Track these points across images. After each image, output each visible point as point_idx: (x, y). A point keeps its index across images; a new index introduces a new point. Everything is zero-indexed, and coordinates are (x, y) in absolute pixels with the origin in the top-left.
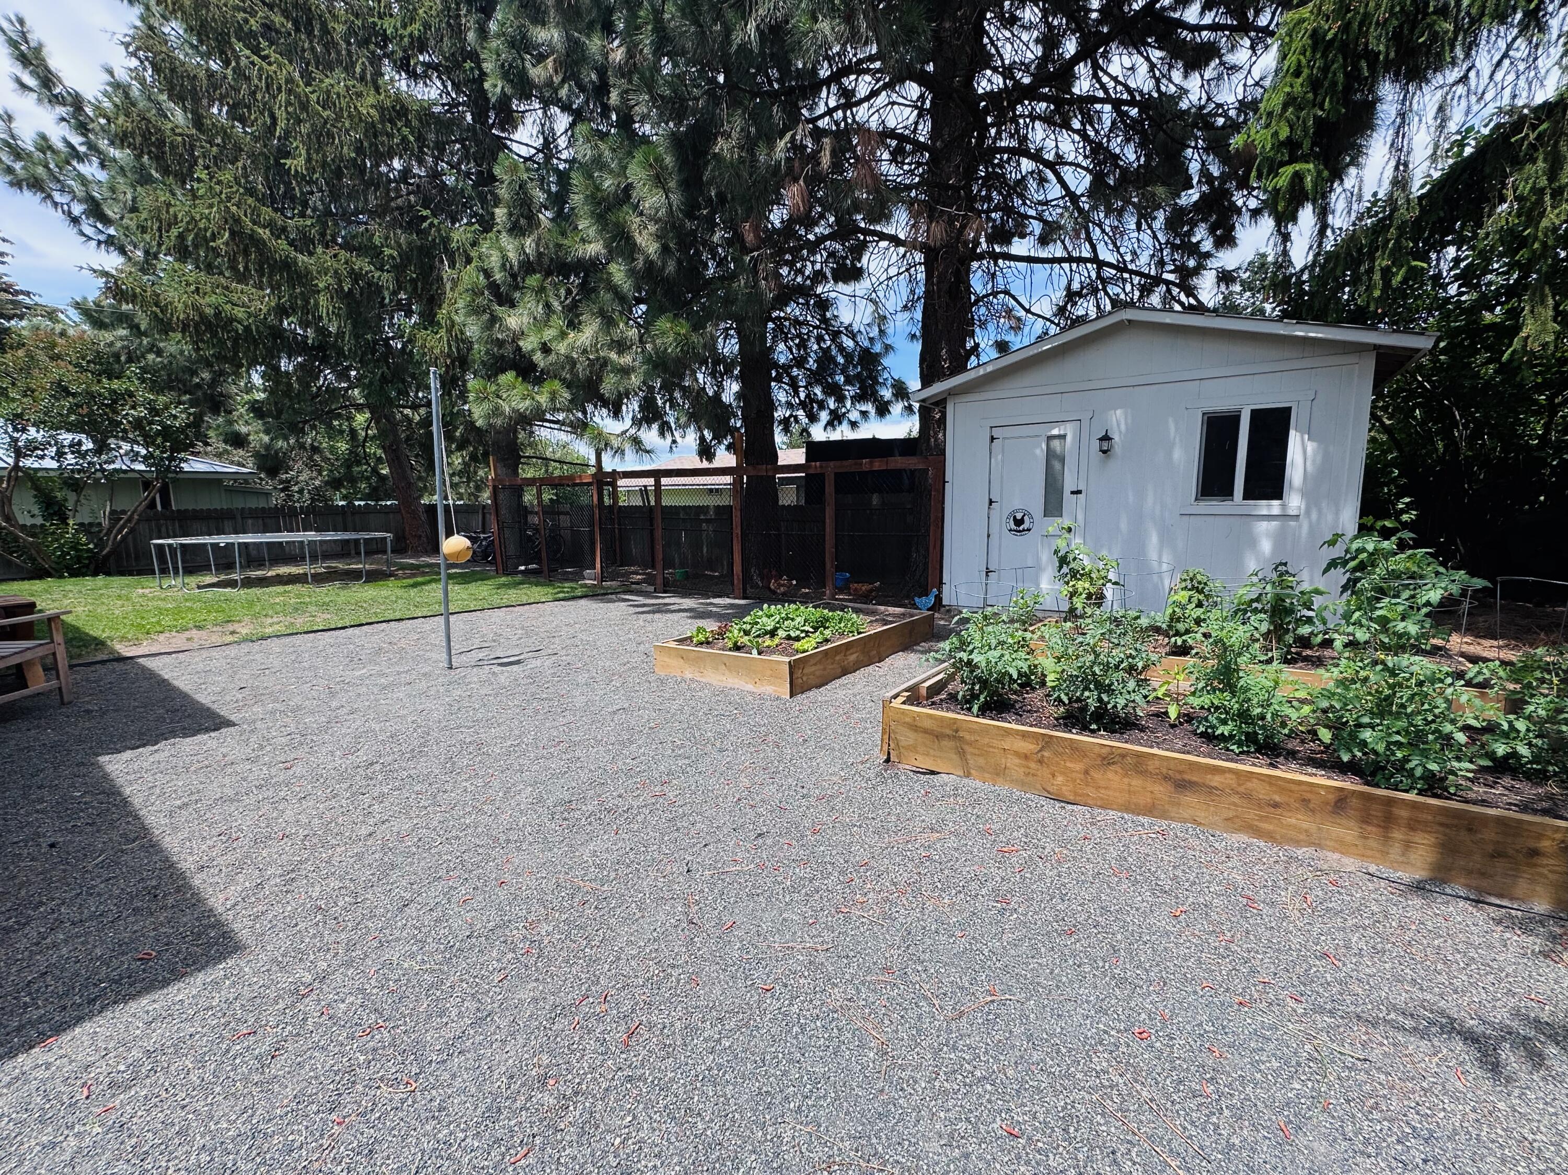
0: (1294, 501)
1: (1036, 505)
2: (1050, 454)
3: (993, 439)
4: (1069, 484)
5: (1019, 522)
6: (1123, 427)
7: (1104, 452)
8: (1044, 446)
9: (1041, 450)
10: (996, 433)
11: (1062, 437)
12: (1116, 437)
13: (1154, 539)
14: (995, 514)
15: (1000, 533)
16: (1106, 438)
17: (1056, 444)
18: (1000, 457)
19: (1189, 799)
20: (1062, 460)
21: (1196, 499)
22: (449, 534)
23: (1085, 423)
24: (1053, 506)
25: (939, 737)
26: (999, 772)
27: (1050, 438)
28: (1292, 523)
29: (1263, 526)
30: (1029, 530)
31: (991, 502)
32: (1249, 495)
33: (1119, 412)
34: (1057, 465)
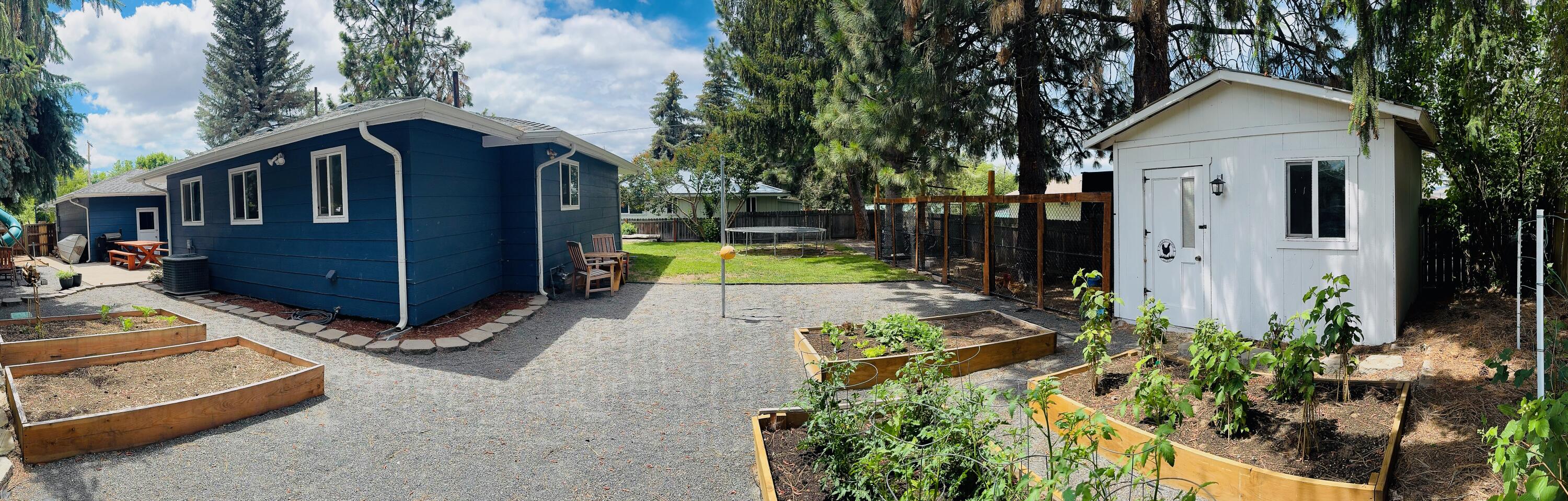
0: (1353, 238)
1: (1177, 236)
2: (1184, 192)
3: (1145, 179)
4: (1198, 220)
5: (1166, 250)
6: (1232, 172)
7: (1218, 194)
8: (1179, 187)
10: (1148, 174)
11: (1192, 179)
12: (1227, 180)
13: (1259, 269)
14: (1149, 242)
15: (1153, 258)
16: (1220, 181)
17: (1188, 185)
18: (1150, 195)
20: (1192, 198)
21: (1287, 236)
23: (1206, 167)
24: (1188, 237)
27: (1184, 180)
28: (1354, 257)
30: (1173, 257)
31: (1146, 232)
32: (1323, 233)
33: (1229, 159)
34: (1189, 203)
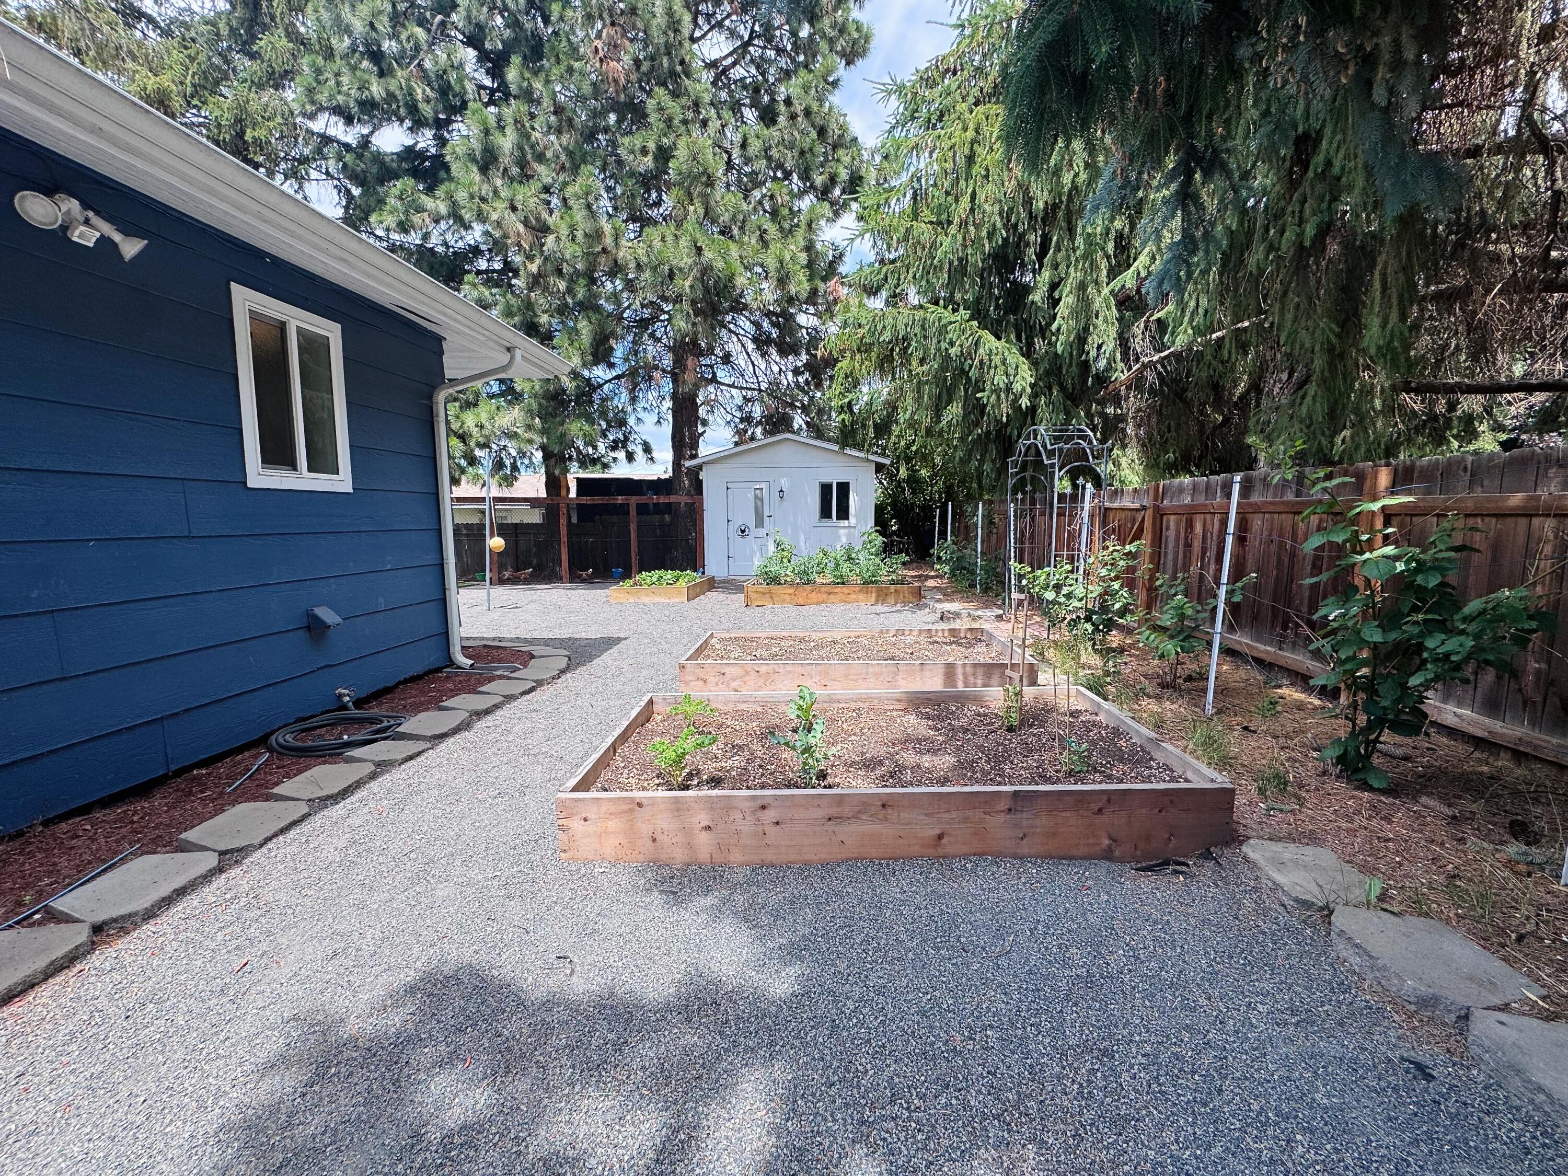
0: (852, 520)
1: (751, 522)
2: (756, 497)
3: (727, 488)
4: (766, 513)
5: (743, 531)
6: (788, 486)
7: (782, 498)
8: (753, 493)
9: (751, 496)
11: (761, 489)
12: (785, 491)
13: (802, 537)
14: (731, 528)
15: (734, 536)
16: (781, 491)
17: (758, 492)
18: (731, 498)
19: (832, 596)
20: (762, 500)
21: (819, 520)
22: (492, 536)
23: (771, 483)
24: (759, 523)
25: (764, 594)
26: (784, 601)
27: (755, 489)
28: (853, 530)
29: (842, 531)
30: (747, 535)
31: (728, 521)
32: (838, 518)
33: (786, 479)
34: (759, 503)
